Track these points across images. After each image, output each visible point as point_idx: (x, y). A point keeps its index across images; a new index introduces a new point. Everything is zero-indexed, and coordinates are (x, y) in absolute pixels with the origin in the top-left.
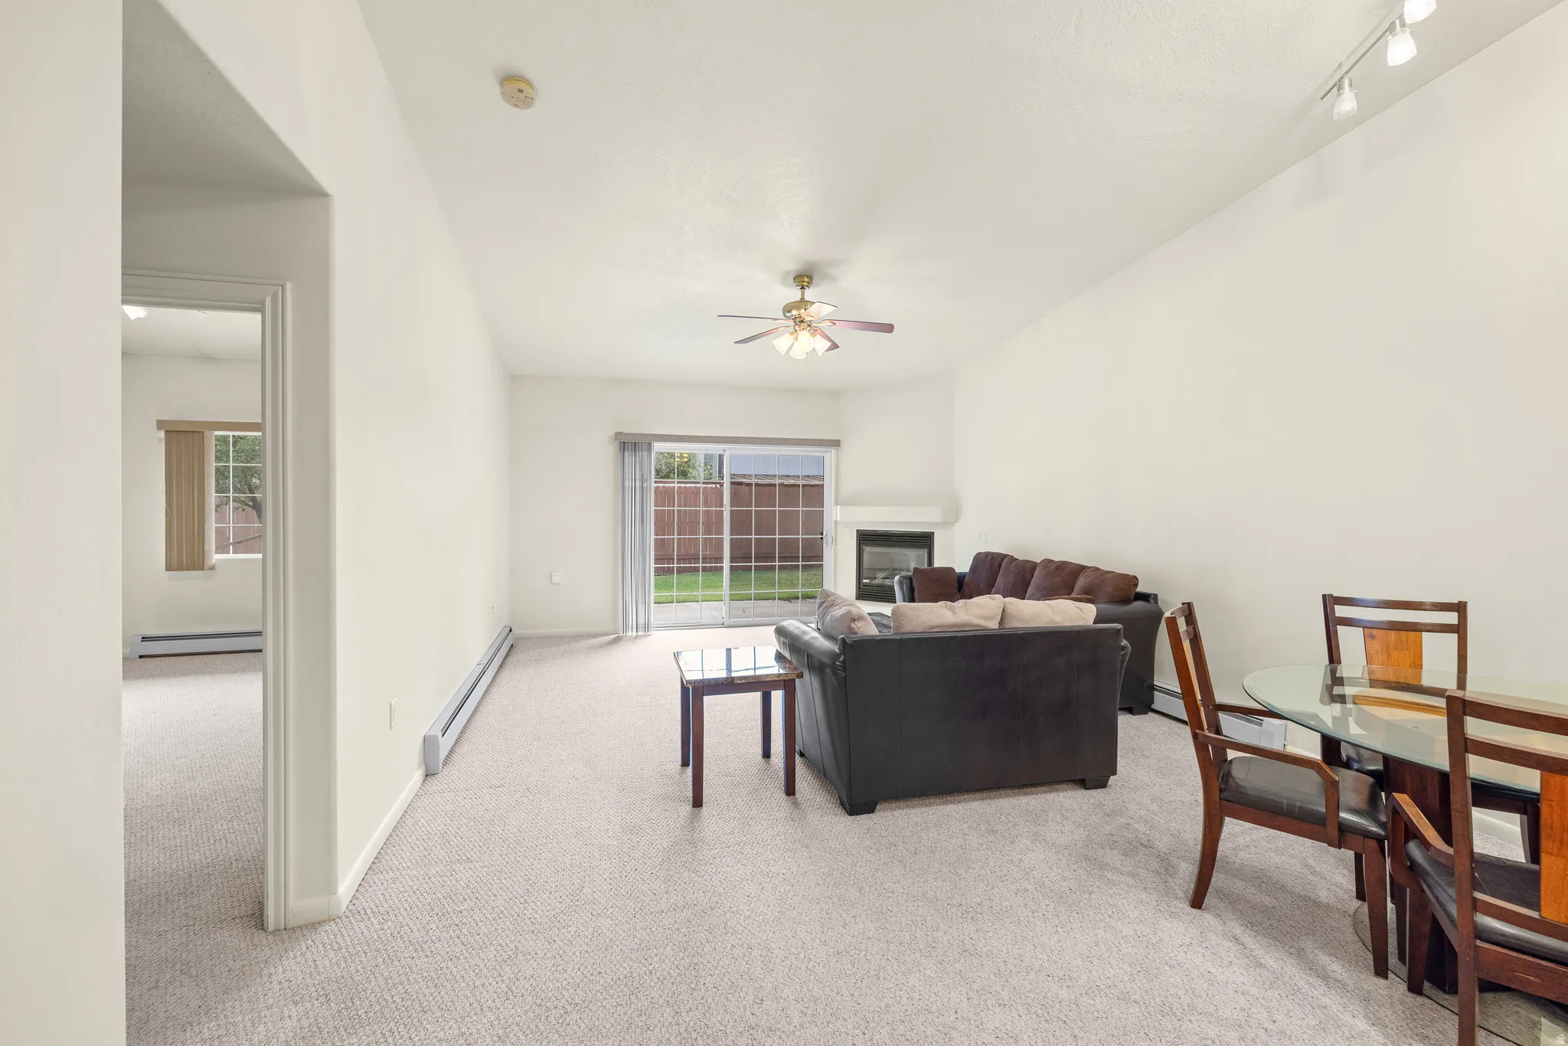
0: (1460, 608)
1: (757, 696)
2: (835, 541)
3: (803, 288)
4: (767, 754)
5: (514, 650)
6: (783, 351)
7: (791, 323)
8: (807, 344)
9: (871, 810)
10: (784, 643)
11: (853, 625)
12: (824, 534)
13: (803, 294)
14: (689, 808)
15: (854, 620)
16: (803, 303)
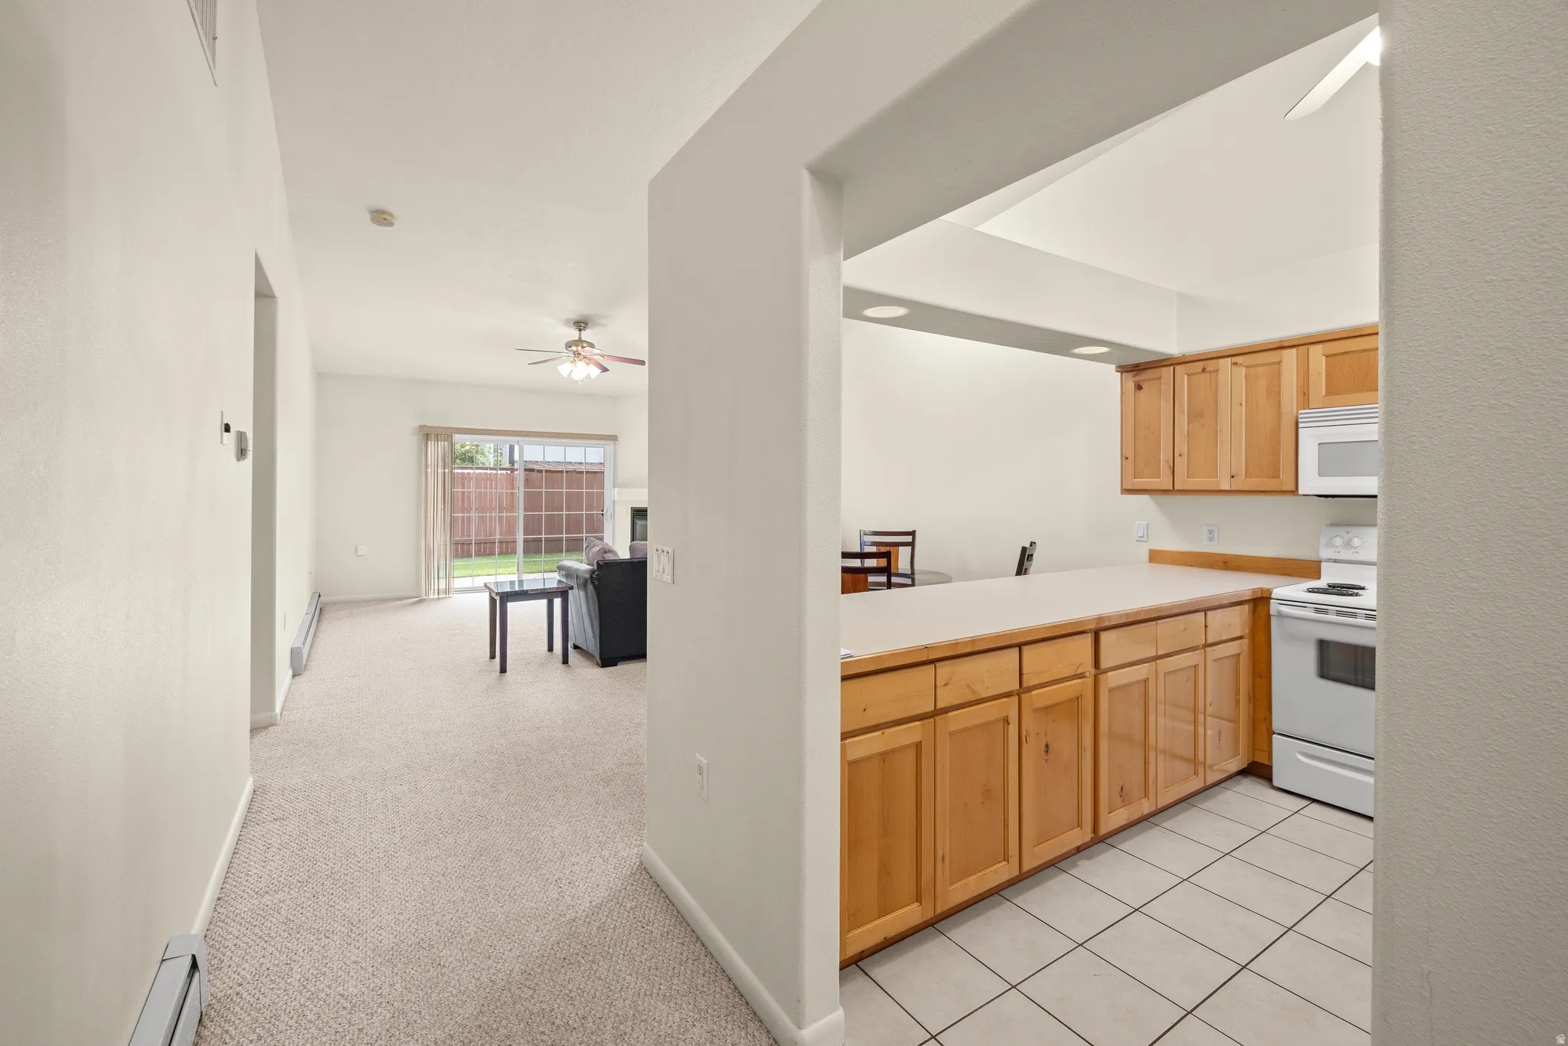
0: (913, 534)
1: (544, 602)
2: (613, 516)
3: (580, 330)
4: (550, 649)
5: (324, 612)
6: (565, 374)
7: (572, 355)
8: (581, 372)
9: (616, 665)
10: (563, 575)
11: (605, 556)
12: (605, 511)
13: (580, 334)
14: (498, 673)
15: (605, 552)
16: (579, 342)
